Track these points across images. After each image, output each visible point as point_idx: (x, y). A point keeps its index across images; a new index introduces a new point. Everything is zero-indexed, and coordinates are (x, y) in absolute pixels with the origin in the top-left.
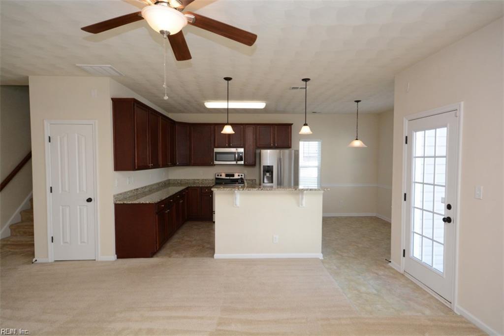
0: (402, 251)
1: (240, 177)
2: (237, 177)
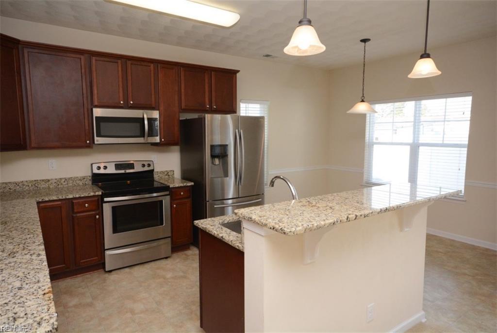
1: (146, 169)
2: (141, 169)
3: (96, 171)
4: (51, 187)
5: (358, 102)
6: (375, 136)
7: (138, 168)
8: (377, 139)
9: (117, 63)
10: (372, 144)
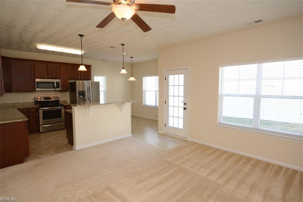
0: (165, 125)
1: (56, 99)
2: (54, 100)
3: (36, 100)
4: (20, 105)
7: (53, 99)
9: (44, 64)
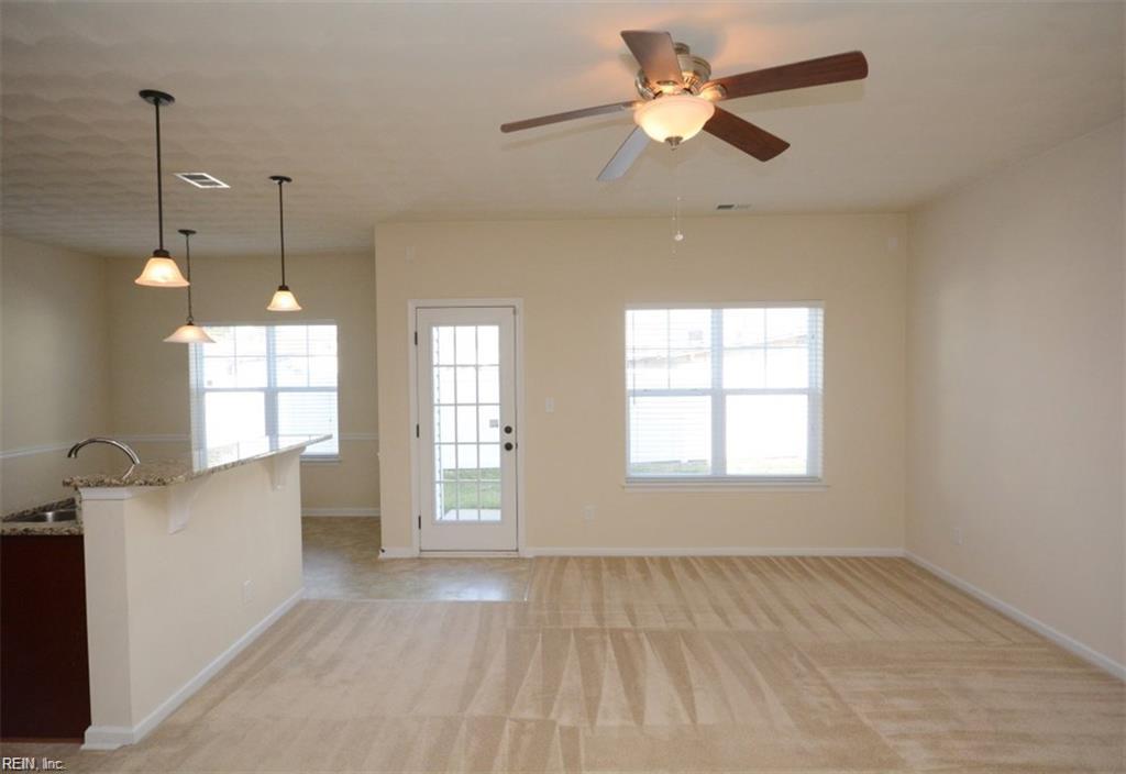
0: (416, 521)
5: (181, 326)
6: (206, 379)
8: (210, 383)
10: (201, 392)
